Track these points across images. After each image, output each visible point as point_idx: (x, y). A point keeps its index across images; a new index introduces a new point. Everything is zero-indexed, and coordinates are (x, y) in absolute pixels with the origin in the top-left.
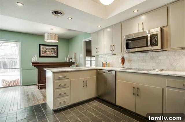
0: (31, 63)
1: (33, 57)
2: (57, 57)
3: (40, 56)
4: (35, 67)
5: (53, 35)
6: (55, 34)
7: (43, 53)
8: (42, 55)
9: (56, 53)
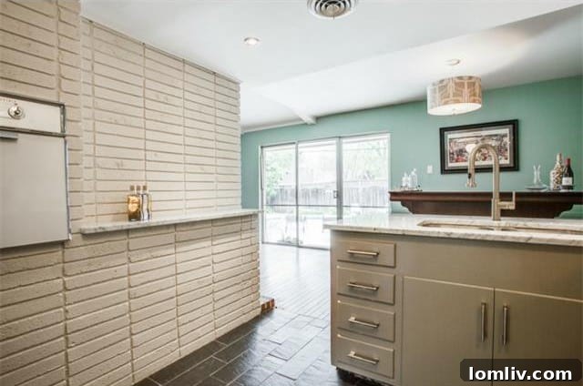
0: (389, 195)
1: (405, 175)
2: (515, 167)
3: (444, 171)
4: (403, 205)
5: (452, 84)
6: (460, 78)
7: (455, 157)
8: (451, 165)
9: (508, 154)
